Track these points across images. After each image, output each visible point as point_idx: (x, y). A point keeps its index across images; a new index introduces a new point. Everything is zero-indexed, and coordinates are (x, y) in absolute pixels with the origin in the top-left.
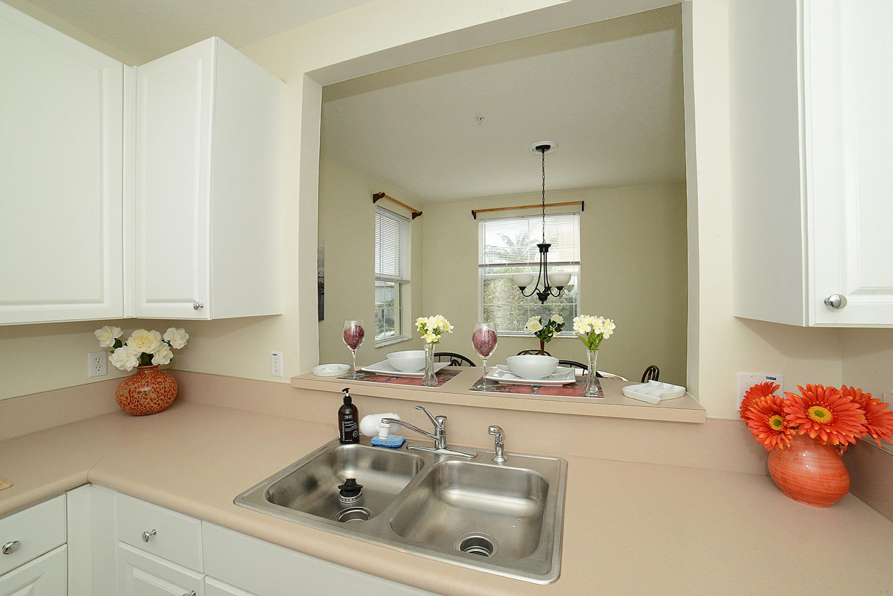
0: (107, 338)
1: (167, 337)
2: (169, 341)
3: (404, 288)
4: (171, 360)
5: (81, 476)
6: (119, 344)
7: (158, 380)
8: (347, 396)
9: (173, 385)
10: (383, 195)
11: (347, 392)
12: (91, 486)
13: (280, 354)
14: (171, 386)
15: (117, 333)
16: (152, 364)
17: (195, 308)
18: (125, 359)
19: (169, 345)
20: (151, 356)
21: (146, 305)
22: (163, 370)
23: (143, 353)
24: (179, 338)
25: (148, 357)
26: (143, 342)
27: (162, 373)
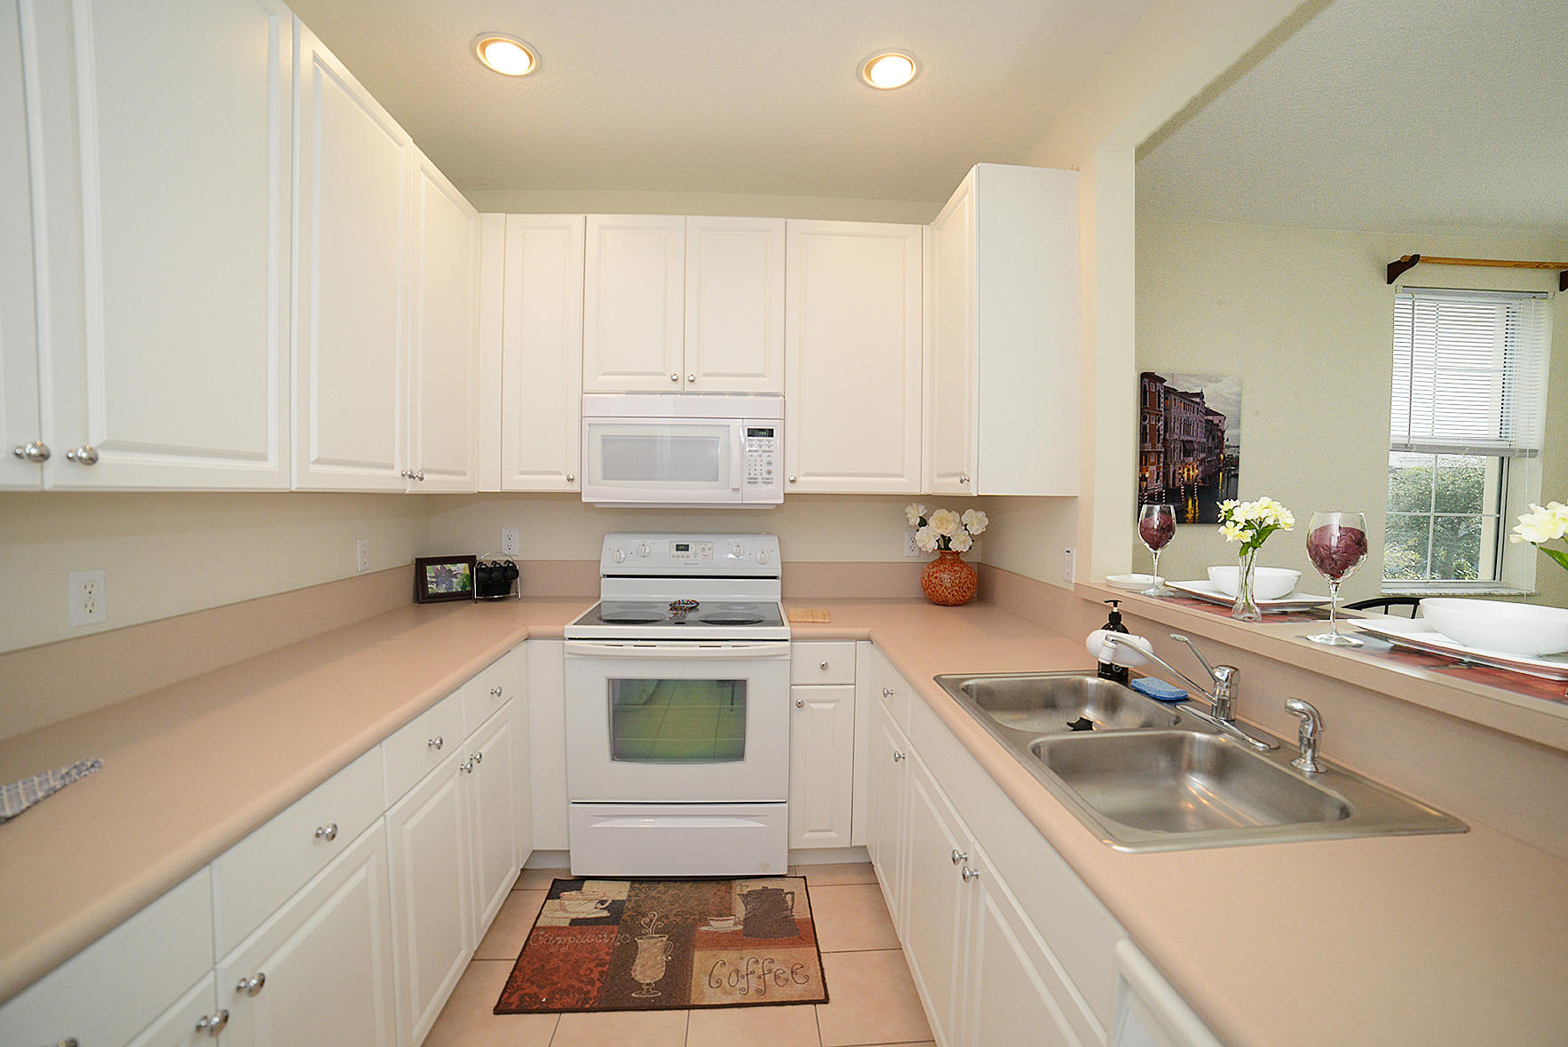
0: (914, 514)
1: (965, 519)
2: (966, 525)
3: (1518, 469)
4: (970, 548)
5: (864, 631)
6: (923, 523)
7: (955, 568)
8: (1115, 610)
9: (970, 577)
10: (1414, 260)
11: (1115, 605)
12: (871, 645)
14: (967, 577)
15: (922, 511)
16: (950, 549)
17: (962, 482)
18: (928, 540)
19: (966, 529)
20: (950, 540)
21: (937, 480)
22: (961, 558)
23: (942, 536)
24: (977, 522)
25: (946, 540)
26: (943, 523)
27: (962, 562)
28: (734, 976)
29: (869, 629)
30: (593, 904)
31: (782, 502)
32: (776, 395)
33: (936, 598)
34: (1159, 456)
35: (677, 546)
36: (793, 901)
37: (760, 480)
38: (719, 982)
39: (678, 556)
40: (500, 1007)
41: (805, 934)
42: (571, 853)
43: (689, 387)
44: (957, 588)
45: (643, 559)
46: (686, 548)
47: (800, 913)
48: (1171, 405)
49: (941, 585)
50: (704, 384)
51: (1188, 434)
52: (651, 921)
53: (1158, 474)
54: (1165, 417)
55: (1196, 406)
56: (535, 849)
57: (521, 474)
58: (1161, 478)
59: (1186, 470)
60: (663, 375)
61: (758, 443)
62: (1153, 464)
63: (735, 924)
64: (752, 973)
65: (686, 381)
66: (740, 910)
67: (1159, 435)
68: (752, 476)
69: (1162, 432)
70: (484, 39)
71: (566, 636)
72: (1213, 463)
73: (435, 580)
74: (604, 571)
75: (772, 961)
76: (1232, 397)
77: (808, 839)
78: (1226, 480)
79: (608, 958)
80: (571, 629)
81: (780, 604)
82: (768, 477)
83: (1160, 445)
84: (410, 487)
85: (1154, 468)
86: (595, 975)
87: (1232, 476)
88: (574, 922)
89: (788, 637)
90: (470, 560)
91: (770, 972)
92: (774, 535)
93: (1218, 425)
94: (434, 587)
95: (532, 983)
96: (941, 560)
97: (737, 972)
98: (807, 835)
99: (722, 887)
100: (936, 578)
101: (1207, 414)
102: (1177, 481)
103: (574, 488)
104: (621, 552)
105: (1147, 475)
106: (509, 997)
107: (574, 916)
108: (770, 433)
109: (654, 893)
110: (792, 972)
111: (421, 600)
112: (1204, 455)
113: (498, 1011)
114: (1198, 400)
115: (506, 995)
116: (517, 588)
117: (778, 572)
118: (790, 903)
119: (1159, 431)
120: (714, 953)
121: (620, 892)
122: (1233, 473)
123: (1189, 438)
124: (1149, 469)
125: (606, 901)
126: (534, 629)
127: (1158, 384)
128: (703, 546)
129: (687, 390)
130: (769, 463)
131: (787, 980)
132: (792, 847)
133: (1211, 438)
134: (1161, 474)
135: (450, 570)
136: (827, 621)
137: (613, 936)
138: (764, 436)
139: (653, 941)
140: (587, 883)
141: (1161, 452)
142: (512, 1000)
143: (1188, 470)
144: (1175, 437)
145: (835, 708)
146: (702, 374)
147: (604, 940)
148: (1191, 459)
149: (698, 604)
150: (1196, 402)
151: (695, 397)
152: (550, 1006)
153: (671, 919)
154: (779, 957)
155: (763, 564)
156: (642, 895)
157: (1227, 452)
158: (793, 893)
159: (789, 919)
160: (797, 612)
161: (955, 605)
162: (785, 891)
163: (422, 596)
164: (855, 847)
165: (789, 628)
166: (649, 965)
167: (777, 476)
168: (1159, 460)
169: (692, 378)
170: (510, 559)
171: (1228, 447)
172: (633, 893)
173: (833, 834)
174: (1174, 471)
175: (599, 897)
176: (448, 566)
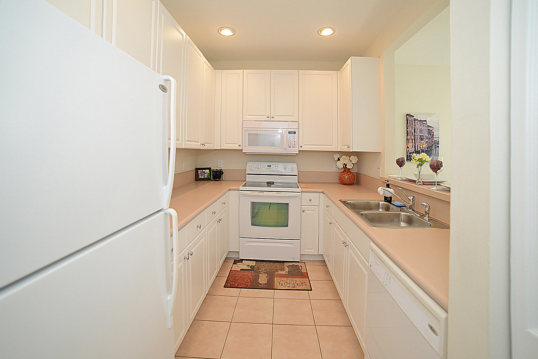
0: (336, 157)
1: (351, 159)
2: (351, 161)
4: (353, 167)
5: (322, 190)
6: (339, 160)
7: (348, 173)
8: (388, 183)
11: (388, 182)
12: (324, 194)
13: (380, 168)
14: (352, 176)
15: (338, 156)
16: (347, 168)
17: (348, 147)
18: (340, 165)
19: (351, 162)
20: (347, 165)
21: (342, 147)
22: (350, 170)
23: (344, 163)
24: (354, 159)
25: (346, 165)
26: (344, 160)
27: (350, 172)
28: (286, 284)
29: (323, 190)
30: (246, 266)
31: (298, 153)
32: (296, 122)
33: (343, 183)
34: (412, 140)
35: (268, 165)
36: (301, 268)
37: (292, 147)
38: (282, 285)
39: (268, 169)
40: (225, 286)
41: (306, 275)
42: (240, 252)
43: (272, 119)
44: (349, 179)
45: (258, 169)
46: (270, 166)
47: (303, 271)
48: (416, 124)
49: (344, 179)
50: (276, 118)
51: (422, 133)
52: (262, 270)
53: (412, 146)
54: (414, 128)
55: (424, 125)
56: (230, 251)
57: (226, 144)
58: (413, 147)
59: (421, 145)
60: (265, 116)
61: (291, 135)
62: (410, 143)
63: (285, 272)
64: (291, 283)
65: (271, 117)
66: (287, 270)
67: (412, 134)
68: (290, 145)
69: (413, 133)
70: (221, 29)
71: (240, 189)
72: (430, 143)
73: (200, 174)
74: (247, 173)
75: (296, 281)
76: (436, 121)
77: (306, 251)
78: (435, 148)
79: (252, 278)
80: (241, 188)
81: (297, 183)
82: (294, 145)
83: (413, 137)
84: (202, 148)
85: (411, 144)
86: (249, 281)
87: (437, 147)
88: (241, 270)
89: (300, 191)
90: (210, 169)
91: (296, 283)
92: (296, 163)
93: (432, 131)
94: (200, 176)
95: (233, 282)
96: (344, 171)
97: (287, 283)
98: (306, 250)
99: (281, 264)
100: (343, 176)
101: (428, 127)
102: (419, 148)
103: (241, 148)
104: (252, 167)
105: (409, 147)
106: (227, 284)
107: (241, 268)
108: (295, 133)
109: (262, 264)
110: (302, 284)
111: (197, 180)
112: (427, 140)
113: (224, 287)
114: (425, 122)
115: (226, 284)
116: (222, 177)
117: (297, 174)
118: (301, 269)
119: (412, 132)
120: (280, 278)
121: (254, 263)
122: (437, 146)
123: (422, 135)
124: (409, 144)
125: (249, 266)
126: (231, 188)
127: (412, 117)
128: (275, 166)
129: (271, 120)
130: (294, 141)
131: (301, 285)
132: (301, 254)
133: (429, 134)
134: (413, 146)
135: (204, 172)
136: (311, 187)
137: (253, 273)
138: (293, 134)
139: (263, 275)
140: (243, 261)
141: (413, 139)
142: (228, 285)
143: (422, 145)
144: (418, 134)
145: (313, 213)
146: (275, 115)
147: (250, 274)
148: (423, 141)
149: (274, 183)
150: (424, 123)
151: (274, 122)
152: (238, 287)
153: (268, 270)
154: (298, 280)
155: (292, 171)
156: (259, 265)
157: (435, 139)
158: (301, 266)
159: (301, 272)
160: (302, 185)
161: (349, 185)
162: (299, 265)
163: (197, 179)
164: (319, 255)
165: (300, 189)
166: (263, 279)
167: (297, 145)
168: (412, 142)
169: (273, 117)
170: (221, 169)
171: (435, 138)
172: (256, 264)
173: (313, 250)
174: (418, 145)
175: (248, 265)
176: (204, 171)
